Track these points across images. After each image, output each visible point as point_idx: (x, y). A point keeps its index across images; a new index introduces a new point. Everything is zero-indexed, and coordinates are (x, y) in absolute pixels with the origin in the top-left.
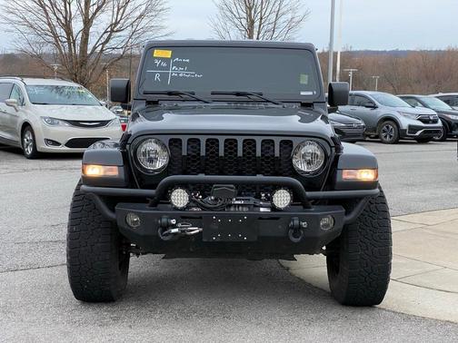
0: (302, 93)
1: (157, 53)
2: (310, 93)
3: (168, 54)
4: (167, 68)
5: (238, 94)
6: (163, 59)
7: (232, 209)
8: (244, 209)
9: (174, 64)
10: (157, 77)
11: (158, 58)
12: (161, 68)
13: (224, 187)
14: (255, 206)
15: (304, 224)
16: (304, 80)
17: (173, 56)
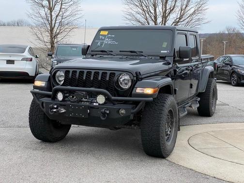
0: (162, 52)
1: (102, 33)
2: (166, 52)
3: (106, 33)
4: (104, 40)
5: (131, 52)
6: (104, 35)
7: (82, 103)
8: (87, 103)
9: (108, 38)
10: (99, 44)
11: (102, 35)
12: (102, 39)
13: (79, 93)
14: (91, 102)
15: (108, 112)
16: (165, 45)
17: (108, 34)
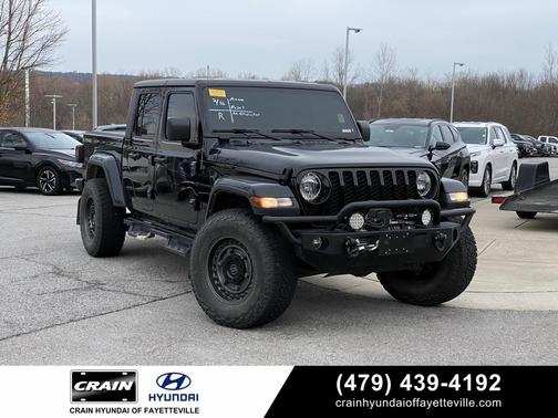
0: (344, 131)
1: (212, 92)
2: (350, 131)
3: (222, 93)
4: (227, 107)
5: (295, 132)
6: (221, 99)
7: (392, 228)
8: (398, 228)
9: (232, 103)
10: (220, 116)
11: (216, 98)
16: (341, 119)
17: (228, 96)
